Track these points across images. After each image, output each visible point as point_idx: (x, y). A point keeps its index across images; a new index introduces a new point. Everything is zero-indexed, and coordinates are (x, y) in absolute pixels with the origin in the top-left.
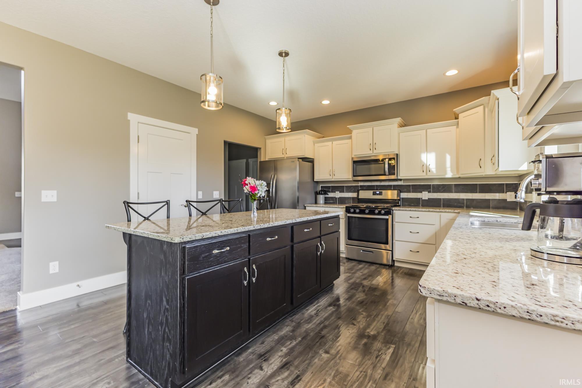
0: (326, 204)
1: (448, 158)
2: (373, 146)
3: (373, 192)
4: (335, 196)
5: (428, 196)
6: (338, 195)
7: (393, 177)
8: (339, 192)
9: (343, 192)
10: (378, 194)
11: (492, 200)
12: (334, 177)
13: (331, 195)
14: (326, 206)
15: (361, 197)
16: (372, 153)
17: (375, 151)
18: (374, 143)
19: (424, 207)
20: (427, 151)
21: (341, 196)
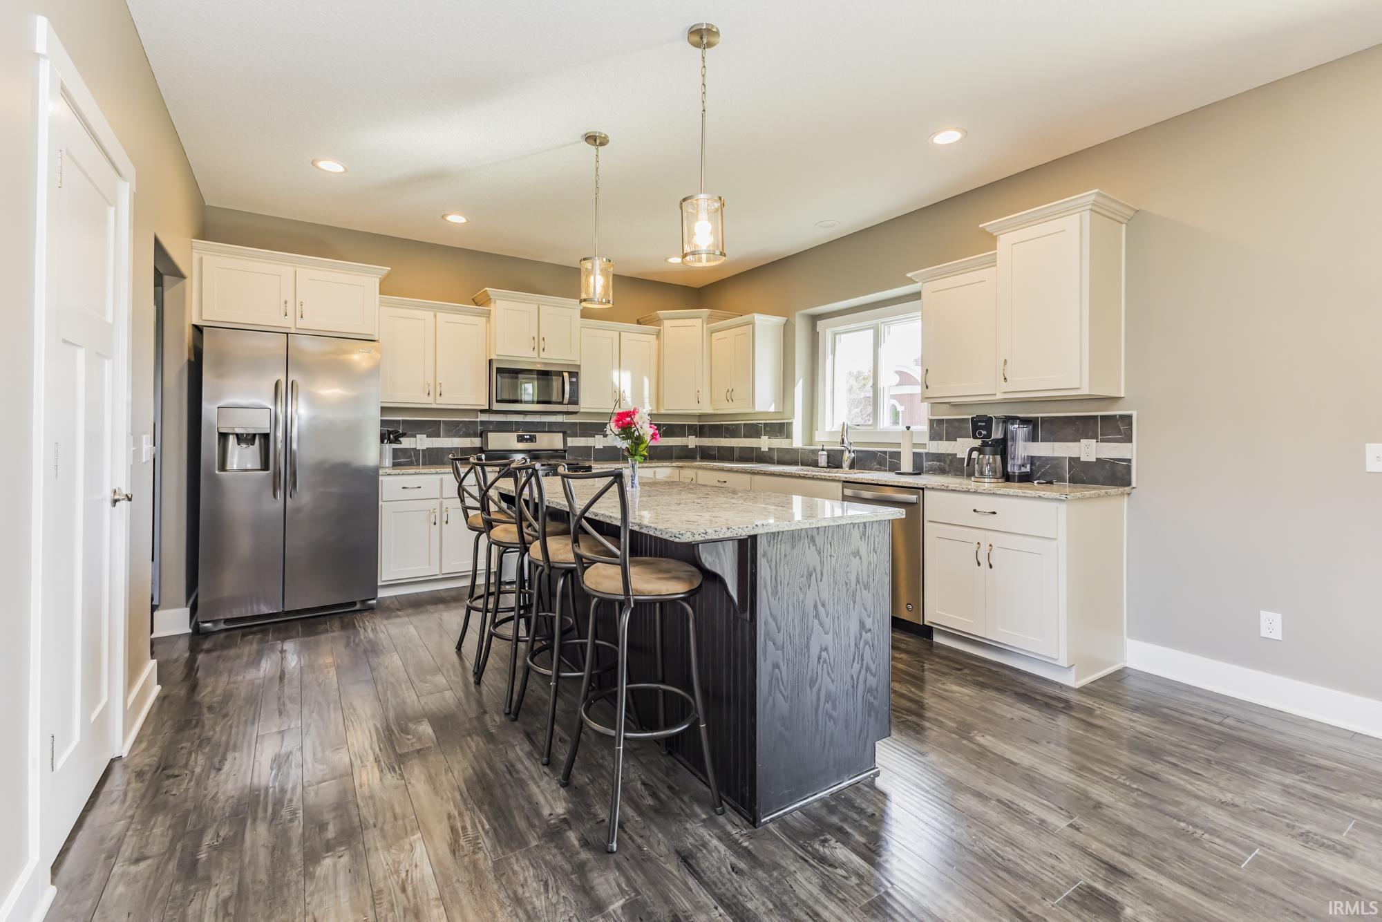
0: (395, 468)
1: (646, 381)
2: (539, 342)
3: (519, 437)
4: (414, 446)
5: (603, 443)
6: (422, 442)
7: (572, 408)
8: (425, 436)
9: (438, 436)
10: (527, 440)
11: (676, 446)
12: (439, 400)
13: (406, 443)
14: (398, 471)
15: (491, 446)
16: (536, 356)
17: (542, 355)
18: (541, 338)
19: (597, 462)
20: (620, 366)
21: (430, 446)
